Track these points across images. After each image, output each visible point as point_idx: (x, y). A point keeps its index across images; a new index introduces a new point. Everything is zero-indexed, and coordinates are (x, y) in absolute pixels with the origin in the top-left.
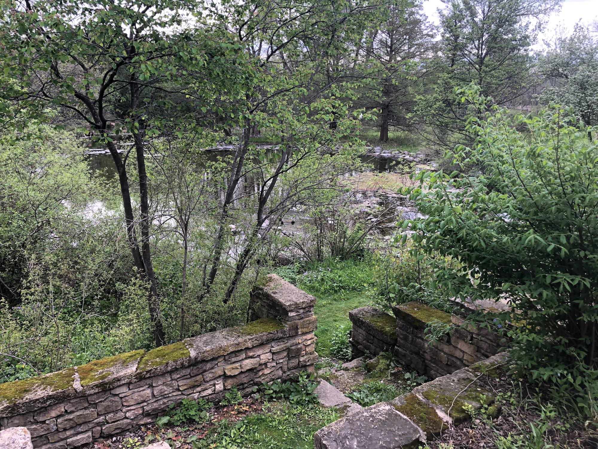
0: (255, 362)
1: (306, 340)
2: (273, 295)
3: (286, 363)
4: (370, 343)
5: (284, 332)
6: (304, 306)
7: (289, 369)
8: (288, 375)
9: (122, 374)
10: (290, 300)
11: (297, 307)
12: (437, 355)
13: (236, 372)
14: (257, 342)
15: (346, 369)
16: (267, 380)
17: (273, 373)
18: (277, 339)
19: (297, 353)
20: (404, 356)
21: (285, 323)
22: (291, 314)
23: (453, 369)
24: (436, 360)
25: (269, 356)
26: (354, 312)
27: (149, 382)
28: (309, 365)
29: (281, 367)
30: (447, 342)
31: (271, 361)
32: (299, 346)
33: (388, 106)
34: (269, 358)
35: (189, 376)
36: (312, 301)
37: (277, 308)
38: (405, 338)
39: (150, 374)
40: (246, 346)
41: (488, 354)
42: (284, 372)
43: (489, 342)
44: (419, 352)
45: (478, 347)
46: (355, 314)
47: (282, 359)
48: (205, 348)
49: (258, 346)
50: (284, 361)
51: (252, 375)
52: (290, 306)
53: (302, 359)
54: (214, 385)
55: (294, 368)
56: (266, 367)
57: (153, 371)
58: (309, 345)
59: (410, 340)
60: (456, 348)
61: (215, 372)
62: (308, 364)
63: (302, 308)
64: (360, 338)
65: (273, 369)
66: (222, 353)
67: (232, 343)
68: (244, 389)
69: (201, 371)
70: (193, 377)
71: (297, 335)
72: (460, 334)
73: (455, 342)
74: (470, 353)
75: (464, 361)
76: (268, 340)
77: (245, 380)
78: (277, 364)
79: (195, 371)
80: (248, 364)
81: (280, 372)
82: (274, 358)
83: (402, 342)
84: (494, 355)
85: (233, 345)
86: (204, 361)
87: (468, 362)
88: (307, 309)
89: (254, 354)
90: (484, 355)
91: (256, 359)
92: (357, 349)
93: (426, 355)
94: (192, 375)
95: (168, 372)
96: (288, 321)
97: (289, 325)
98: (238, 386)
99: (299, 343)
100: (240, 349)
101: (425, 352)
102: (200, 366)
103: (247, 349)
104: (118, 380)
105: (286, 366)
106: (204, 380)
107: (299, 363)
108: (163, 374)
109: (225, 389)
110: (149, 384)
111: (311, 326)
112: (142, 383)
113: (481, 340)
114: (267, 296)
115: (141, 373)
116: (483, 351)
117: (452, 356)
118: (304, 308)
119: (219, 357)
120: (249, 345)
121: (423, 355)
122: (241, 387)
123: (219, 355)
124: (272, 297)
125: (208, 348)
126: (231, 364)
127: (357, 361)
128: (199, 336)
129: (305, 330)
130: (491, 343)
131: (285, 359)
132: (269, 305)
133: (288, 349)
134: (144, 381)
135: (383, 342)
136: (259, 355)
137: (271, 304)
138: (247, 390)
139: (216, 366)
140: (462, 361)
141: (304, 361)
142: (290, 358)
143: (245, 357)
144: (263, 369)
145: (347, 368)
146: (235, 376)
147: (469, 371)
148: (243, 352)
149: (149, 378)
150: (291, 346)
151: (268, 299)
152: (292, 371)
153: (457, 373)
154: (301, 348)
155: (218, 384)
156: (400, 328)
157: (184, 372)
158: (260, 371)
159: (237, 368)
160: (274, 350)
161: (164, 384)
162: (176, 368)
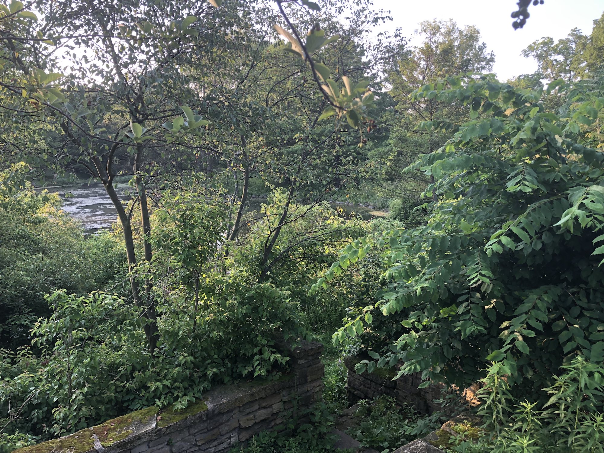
0: (268, 413)
1: (315, 387)
3: (296, 412)
4: (368, 388)
7: (299, 418)
9: (142, 431)
10: (299, 348)
13: (251, 424)
14: (270, 391)
18: (288, 388)
19: (307, 401)
20: (405, 398)
21: (295, 371)
22: (300, 362)
25: (281, 405)
27: (167, 438)
29: (292, 417)
31: (282, 410)
32: (308, 394)
34: (281, 407)
35: (206, 430)
38: (405, 381)
39: (170, 430)
40: (260, 396)
44: (420, 393)
46: (351, 359)
47: (292, 408)
48: (221, 401)
49: (270, 395)
50: (294, 410)
51: (265, 425)
52: (299, 353)
53: (311, 407)
54: (230, 438)
55: (304, 416)
56: (278, 417)
57: (172, 427)
58: (318, 392)
61: (231, 424)
63: (311, 355)
64: (357, 383)
65: (284, 418)
66: (238, 404)
67: (247, 393)
69: (217, 424)
70: (210, 430)
71: (306, 382)
76: (280, 389)
78: (288, 413)
79: (211, 425)
80: (262, 414)
82: (286, 408)
83: (402, 384)
85: (248, 396)
86: (220, 414)
88: (315, 356)
89: (266, 404)
91: (268, 409)
95: (187, 427)
96: (298, 369)
97: (299, 373)
99: (308, 391)
100: (254, 399)
102: (217, 419)
104: (139, 438)
106: (220, 433)
108: (182, 430)
109: (240, 442)
110: (168, 441)
111: (319, 372)
112: (161, 440)
115: (161, 429)
119: (235, 408)
120: (263, 395)
123: (235, 406)
125: (224, 400)
126: (246, 415)
129: (313, 377)
131: (295, 408)
134: (163, 437)
135: (382, 386)
139: (231, 418)
142: (299, 406)
143: (258, 407)
144: (275, 419)
145: (347, 414)
146: (249, 428)
148: (257, 402)
149: (169, 434)
150: (301, 394)
154: (310, 396)
155: (233, 437)
157: (202, 426)
158: (271, 421)
159: (251, 419)
160: (285, 399)
161: (183, 440)
162: (195, 422)
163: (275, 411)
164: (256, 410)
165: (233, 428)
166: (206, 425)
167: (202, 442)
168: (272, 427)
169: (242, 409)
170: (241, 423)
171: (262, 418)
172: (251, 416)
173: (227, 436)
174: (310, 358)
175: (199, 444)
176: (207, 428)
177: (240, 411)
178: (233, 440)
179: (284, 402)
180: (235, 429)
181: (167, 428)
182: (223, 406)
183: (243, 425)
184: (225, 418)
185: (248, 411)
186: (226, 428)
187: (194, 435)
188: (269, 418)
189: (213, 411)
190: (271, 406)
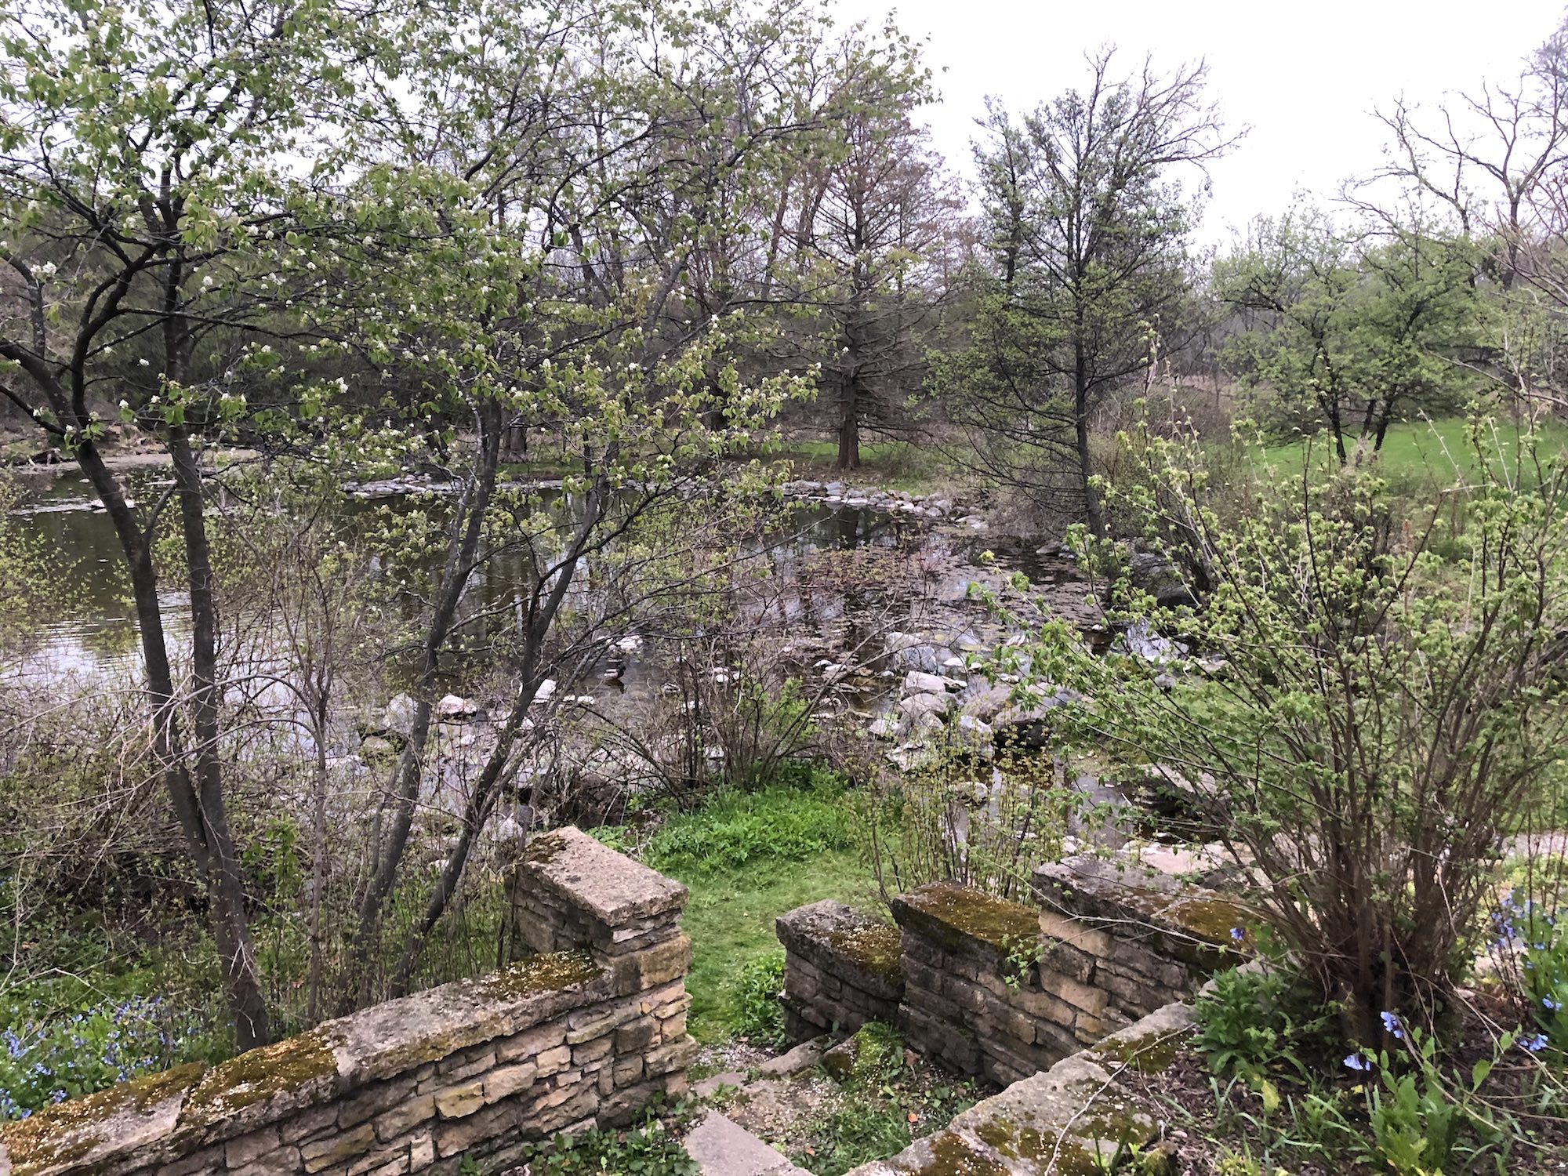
0: (523, 1076)
1: (662, 1003)
2: (568, 885)
3: (608, 1072)
4: (834, 1000)
5: (601, 987)
6: (655, 910)
7: (618, 1088)
8: (616, 1104)
9: (133, 1140)
10: (616, 898)
11: (636, 914)
12: (1006, 1024)
13: (471, 1107)
14: (528, 1018)
15: (774, 1075)
16: (558, 1122)
17: (574, 1103)
18: (582, 1007)
19: (640, 1042)
20: (924, 1029)
21: (605, 961)
22: (619, 936)
23: (1050, 1058)
24: (1006, 1034)
25: (563, 1055)
26: (790, 918)
27: (214, 1156)
28: (671, 1073)
29: (596, 1084)
30: (1032, 984)
31: (567, 1068)
32: (644, 1023)
33: (855, 379)
34: (563, 1061)
35: (334, 1130)
36: (676, 897)
37: (581, 922)
38: (925, 982)
39: (219, 1133)
40: (497, 1033)
41: (1135, 1009)
42: (606, 1098)
43: (1136, 977)
44: (961, 1018)
45: (1111, 993)
46: (793, 923)
47: (598, 1060)
48: (379, 1046)
49: (529, 1028)
50: (604, 1067)
51: (514, 1114)
52: (616, 913)
53: (651, 1058)
54: (408, 1149)
55: (632, 1084)
56: (555, 1086)
57: (226, 1125)
58: (672, 1016)
59: (938, 983)
60: (1055, 998)
61: (411, 1111)
62: (670, 1068)
63: (651, 917)
64: (808, 988)
65: (573, 1091)
66: (429, 1055)
67: (457, 1026)
68: (492, 1153)
69: (368, 1113)
70: (345, 1131)
71: (637, 990)
72: (1063, 963)
73: (1051, 984)
74: (1090, 1011)
75: (1077, 1033)
76: (556, 1012)
77: (496, 1129)
78: (583, 1075)
79: (353, 1116)
80: (504, 1081)
81: (593, 1100)
82: (575, 1060)
83: (917, 991)
84: (1151, 1012)
85: (459, 1030)
86: (378, 1083)
87: (1087, 1033)
88: (663, 919)
89: (519, 1052)
90: (1125, 1012)
91: (525, 1066)
92: (801, 1019)
93: (979, 1022)
94: (343, 1126)
95: (269, 1124)
96: (611, 955)
97: (616, 965)
98: (475, 1145)
99: (644, 1015)
100: (479, 1041)
101: (977, 1015)
102: (366, 1097)
103: (502, 1039)
104: (123, 1156)
105: (610, 1080)
106: (377, 1136)
107: (644, 1071)
108: (258, 1130)
109: (438, 1159)
110: (215, 1163)
111: (676, 964)
112: (194, 1162)
113: (1117, 975)
114: (554, 890)
115: (192, 1131)
116: (1122, 1003)
117: (1046, 1020)
118: (656, 918)
119: (422, 1067)
120: (507, 1028)
121: (972, 1023)
122: (485, 1148)
123: (422, 1062)
124: (566, 891)
125: (388, 1046)
126: (457, 1084)
127: (802, 1050)
128: (364, 1012)
129: (659, 977)
130: (1140, 980)
131: (605, 1062)
132: (558, 914)
133: (614, 1033)
134: (201, 1154)
135: (869, 995)
136: (535, 1055)
137: (563, 910)
138: (502, 1155)
139: (413, 1094)
140: (1073, 1034)
141: (659, 1062)
142: (618, 1056)
143: (493, 1062)
144: (546, 1093)
145: (774, 1071)
146: (466, 1120)
147: (1090, 1060)
148: (489, 1048)
149: (215, 1144)
150: (622, 1024)
151: (555, 898)
152: (627, 1092)
153: (1061, 1068)
154: (649, 1028)
155: (418, 1146)
156: (909, 954)
157: (320, 1120)
158: (537, 1097)
159: (473, 1096)
160: (574, 1037)
161: (260, 1159)
162: (295, 1108)
163: (544, 1072)
164: (488, 1071)
165: (416, 1121)
166: (333, 1114)
167: (323, 1164)
168: (537, 1116)
169: (443, 1068)
170: (442, 1107)
171: (504, 1093)
172: (472, 1086)
173: (401, 1143)
174: (649, 925)
175: (309, 1169)
176: (336, 1124)
177: (437, 1074)
178: (416, 1153)
179: (573, 1048)
180: (424, 1123)
181: (210, 1128)
182: (383, 1063)
183: (447, 1112)
184: (392, 1094)
185: (462, 1072)
186: (398, 1122)
187: (296, 1144)
188: (524, 1092)
189: (354, 1076)
190: (533, 1057)
